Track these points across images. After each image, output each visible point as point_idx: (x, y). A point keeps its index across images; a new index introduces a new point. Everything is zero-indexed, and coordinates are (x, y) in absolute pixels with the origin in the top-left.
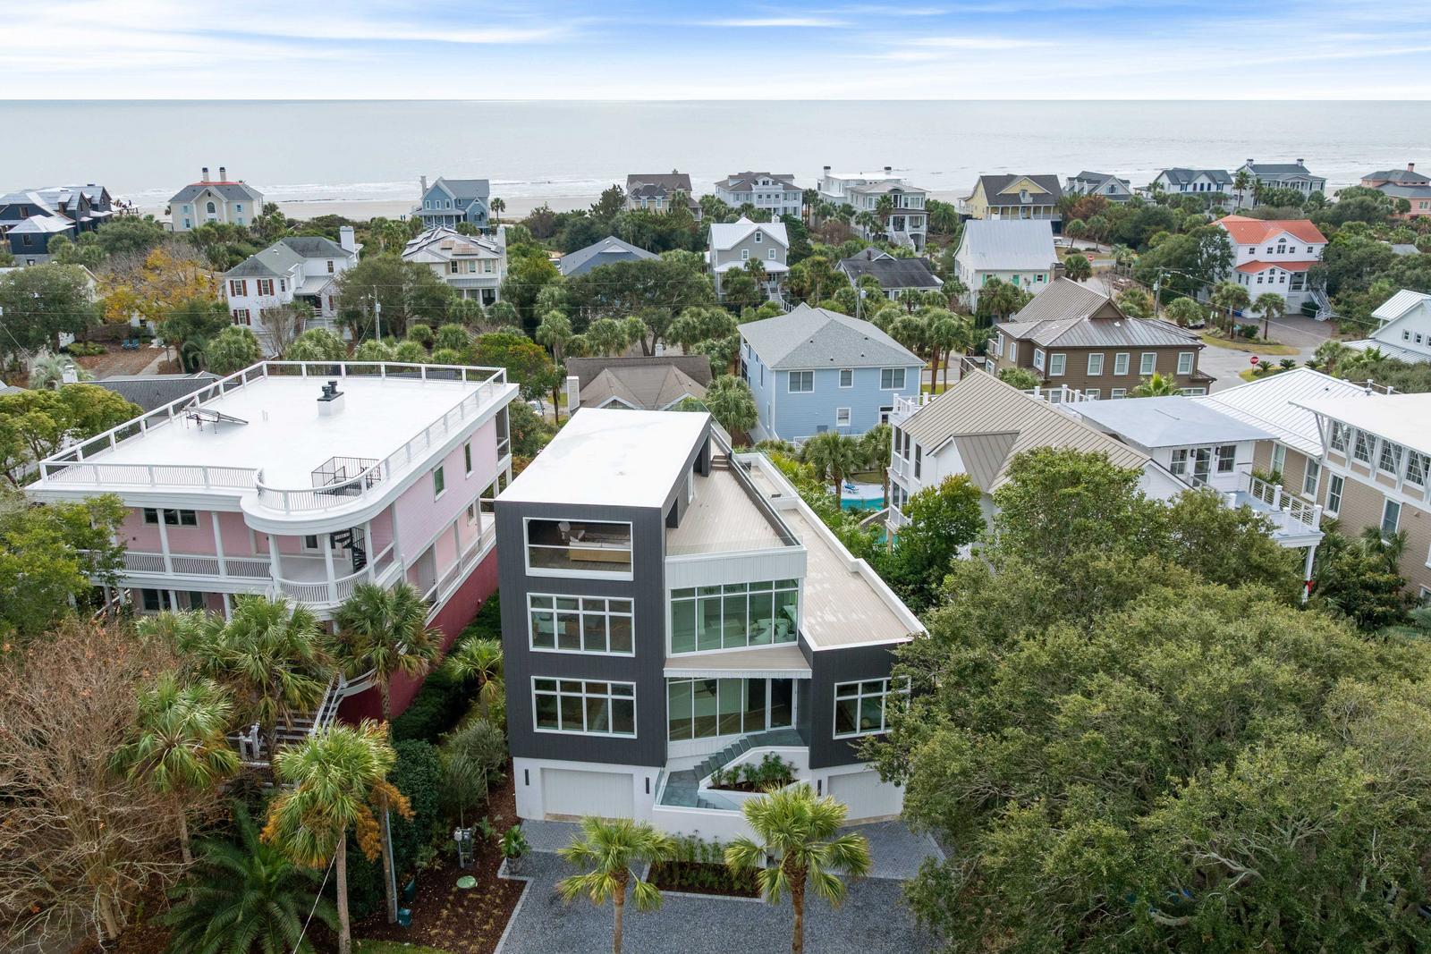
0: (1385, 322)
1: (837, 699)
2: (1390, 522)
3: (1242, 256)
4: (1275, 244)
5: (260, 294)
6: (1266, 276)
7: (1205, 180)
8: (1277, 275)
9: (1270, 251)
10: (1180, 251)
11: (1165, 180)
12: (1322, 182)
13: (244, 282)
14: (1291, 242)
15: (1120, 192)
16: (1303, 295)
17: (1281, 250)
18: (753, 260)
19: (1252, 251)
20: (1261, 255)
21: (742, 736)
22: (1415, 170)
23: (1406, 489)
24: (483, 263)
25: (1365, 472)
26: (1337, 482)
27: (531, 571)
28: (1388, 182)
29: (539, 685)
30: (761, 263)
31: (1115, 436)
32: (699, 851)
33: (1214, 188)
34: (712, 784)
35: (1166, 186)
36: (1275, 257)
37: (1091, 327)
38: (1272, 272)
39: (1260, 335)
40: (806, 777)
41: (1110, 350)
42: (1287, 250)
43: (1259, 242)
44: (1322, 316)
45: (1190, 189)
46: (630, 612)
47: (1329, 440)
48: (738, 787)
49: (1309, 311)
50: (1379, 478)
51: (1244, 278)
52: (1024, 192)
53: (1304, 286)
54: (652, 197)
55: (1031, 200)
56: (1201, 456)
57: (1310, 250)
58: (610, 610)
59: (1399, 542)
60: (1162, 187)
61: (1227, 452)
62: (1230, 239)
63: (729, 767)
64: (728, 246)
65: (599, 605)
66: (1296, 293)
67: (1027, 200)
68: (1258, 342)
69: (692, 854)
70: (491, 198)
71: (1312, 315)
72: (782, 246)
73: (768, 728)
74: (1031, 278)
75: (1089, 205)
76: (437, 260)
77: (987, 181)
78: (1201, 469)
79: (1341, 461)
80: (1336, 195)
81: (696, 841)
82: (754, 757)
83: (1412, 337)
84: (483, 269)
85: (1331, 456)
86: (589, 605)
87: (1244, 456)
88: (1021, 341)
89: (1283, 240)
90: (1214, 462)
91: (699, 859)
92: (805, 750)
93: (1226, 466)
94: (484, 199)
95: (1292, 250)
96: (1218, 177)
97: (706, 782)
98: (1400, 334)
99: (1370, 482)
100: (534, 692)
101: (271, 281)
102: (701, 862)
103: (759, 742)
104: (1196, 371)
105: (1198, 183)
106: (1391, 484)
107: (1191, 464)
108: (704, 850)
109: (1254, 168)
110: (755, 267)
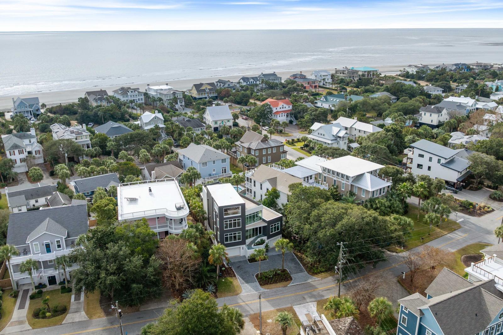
0: (314, 130)
1: (270, 228)
2: (335, 183)
3: (274, 110)
4: (281, 107)
5: (19, 154)
6: (281, 115)
7: (252, 80)
8: (283, 115)
9: (280, 108)
10: (260, 110)
11: (242, 81)
12: (281, 78)
13: (14, 151)
14: (285, 105)
15: (231, 85)
16: (289, 119)
17: (283, 108)
18: (156, 125)
19: (276, 109)
20: (279, 110)
21: (256, 237)
22: (302, 73)
23: (337, 178)
24: (85, 136)
25: (330, 175)
26: (325, 177)
27: (225, 217)
28: (296, 77)
29: (226, 235)
30: (158, 126)
31: (293, 176)
33: (255, 82)
35: (242, 83)
36: (282, 110)
37: (262, 143)
38: (282, 114)
39: (283, 131)
40: (267, 241)
41: (267, 148)
42: (284, 108)
43: (278, 107)
44: (294, 124)
45: (249, 83)
46: (240, 220)
47: (323, 170)
48: (258, 245)
49: (291, 122)
50: (332, 176)
51: (276, 116)
52: (206, 88)
53: (289, 116)
54: (101, 101)
55: (209, 90)
56: (308, 177)
57: (289, 107)
58: (237, 221)
59: (337, 187)
60: (241, 83)
61: (311, 176)
62: (271, 107)
63: (256, 242)
64: (148, 122)
65: (235, 220)
66: (287, 118)
67: (207, 90)
68: (283, 133)
70: (40, 104)
71: (292, 123)
72: (162, 120)
73: (258, 235)
74: (226, 121)
75: (226, 92)
76: (73, 137)
77: (196, 86)
78: (308, 180)
79: (325, 174)
80: (285, 82)
82: (259, 240)
83: (320, 134)
84: (85, 138)
85: (324, 173)
86: (234, 220)
87: (313, 177)
88: (248, 148)
89: (283, 105)
90: (309, 178)
92: (266, 237)
93: (311, 178)
94: (38, 104)
95: (285, 107)
96: (255, 79)
97: (253, 245)
98: (317, 133)
99: (331, 177)
100: (225, 237)
101: (23, 150)
103: (258, 237)
104: (284, 150)
105: (251, 81)
106: (334, 177)
107: (306, 179)
109: (264, 75)
110: (157, 127)
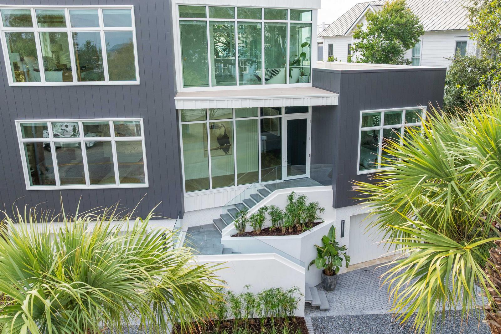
1: (361, 129)
21: (261, 185)
29: (27, 131)
32: (229, 305)
34: (235, 232)
40: (334, 215)
46: (130, 26)
58: (105, 25)
69: (222, 310)
81: (226, 294)
91: (230, 315)
97: (228, 231)
100: (22, 140)
102: (233, 318)
103: (278, 187)
108: (237, 304)
